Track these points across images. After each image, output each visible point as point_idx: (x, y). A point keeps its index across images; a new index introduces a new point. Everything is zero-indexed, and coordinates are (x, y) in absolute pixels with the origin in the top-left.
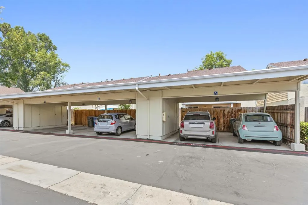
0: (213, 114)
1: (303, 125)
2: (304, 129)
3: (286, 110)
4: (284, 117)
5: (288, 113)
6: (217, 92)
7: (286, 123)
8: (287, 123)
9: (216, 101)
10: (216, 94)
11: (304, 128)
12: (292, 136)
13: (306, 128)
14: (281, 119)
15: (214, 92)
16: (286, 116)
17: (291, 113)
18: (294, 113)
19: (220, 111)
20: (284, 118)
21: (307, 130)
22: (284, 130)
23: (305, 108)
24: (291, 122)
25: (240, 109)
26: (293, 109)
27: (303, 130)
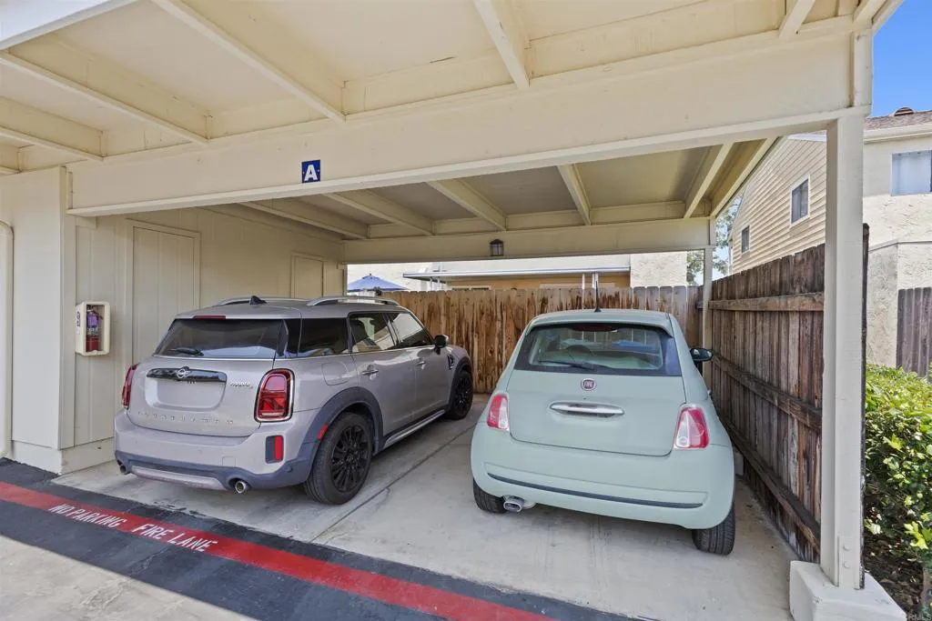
0: (499, 317)
1: (893, 412)
2: (896, 444)
3: (780, 290)
4: (771, 338)
5: (787, 313)
6: (317, 164)
7: (779, 381)
8: (784, 386)
9: (493, 256)
10: (311, 180)
11: (900, 435)
12: (806, 488)
13: (914, 444)
14: (759, 356)
15: (305, 165)
16: (779, 338)
17: (802, 313)
18: (821, 313)
19: (529, 302)
20: (771, 347)
21: (920, 462)
22: (770, 425)
23: (901, 293)
24: (805, 381)
25: (610, 297)
26: (816, 286)
27: (890, 450)
